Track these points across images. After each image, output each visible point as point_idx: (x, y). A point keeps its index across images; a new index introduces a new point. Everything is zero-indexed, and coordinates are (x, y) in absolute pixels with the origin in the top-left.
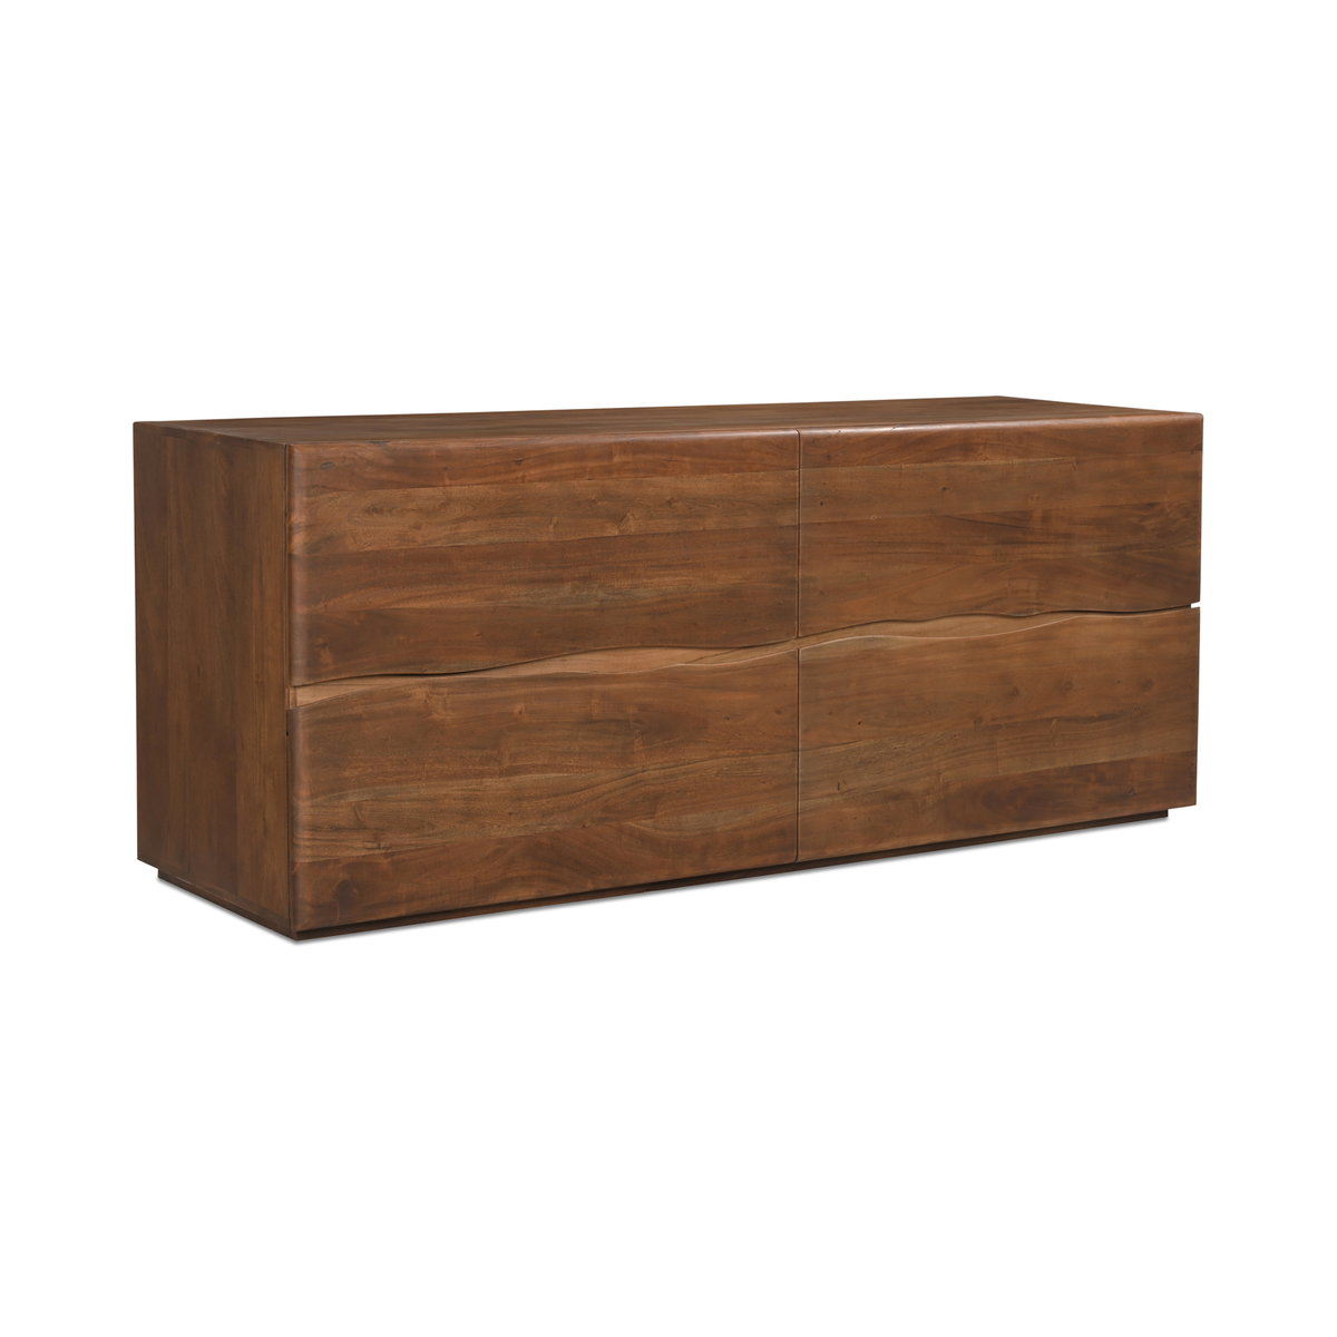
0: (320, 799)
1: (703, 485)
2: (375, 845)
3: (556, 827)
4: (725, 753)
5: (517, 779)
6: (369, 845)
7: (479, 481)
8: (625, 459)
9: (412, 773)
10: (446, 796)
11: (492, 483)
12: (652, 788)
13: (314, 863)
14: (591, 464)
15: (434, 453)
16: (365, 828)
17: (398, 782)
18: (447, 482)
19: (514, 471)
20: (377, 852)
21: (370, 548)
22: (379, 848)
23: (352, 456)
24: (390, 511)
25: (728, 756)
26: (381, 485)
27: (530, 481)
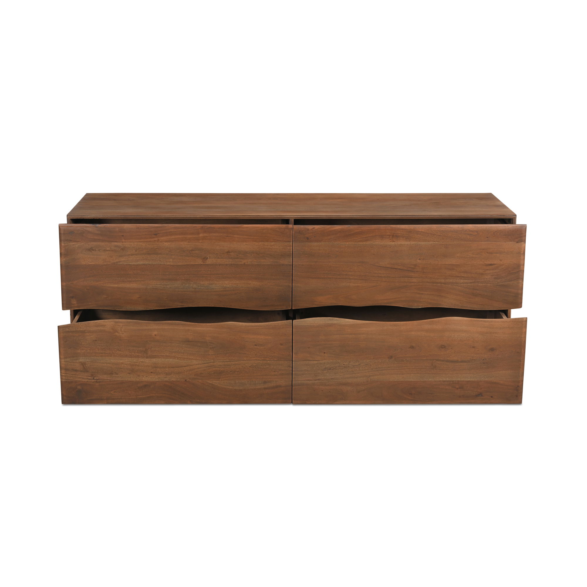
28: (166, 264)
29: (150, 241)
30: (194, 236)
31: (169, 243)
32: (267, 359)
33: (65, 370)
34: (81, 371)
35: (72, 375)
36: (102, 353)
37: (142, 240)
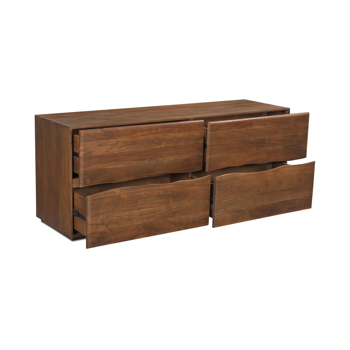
0: (93, 218)
1: (180, 135)
2: (106, 228)
3: (151, 221)
4: (192, 201)
5: (141, 210)
6: (105, 228)
7: (126, 137)
8: (161, 130)
9: (116, 210)
10: (124, 215)
11: (129, 137)
12: (174, 210)
13: (91, 233)
14: (153, 131)
15: (115, 131)
16: (104, 224)
17: (112, 213)
18: (118, 138)
19: (134, 134)
20: (107, 229)
21: (99, 154)
22: (107, 228)
23: (95, 133)
24: (104, 145)
25: (193, 202)
26: (101, 139)
27: (138, 136)
28: (140, 150)
29: (132, 137)
30: (156, 131)
31: (142, 137)
32: (198, 200)
33: (91, 225)
34: (101, 225)
35: (95, 228)
36: (113, 211)
37: (128, 136)
